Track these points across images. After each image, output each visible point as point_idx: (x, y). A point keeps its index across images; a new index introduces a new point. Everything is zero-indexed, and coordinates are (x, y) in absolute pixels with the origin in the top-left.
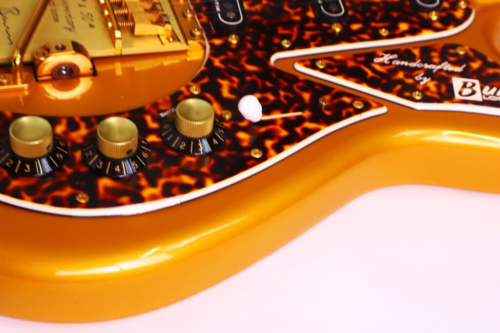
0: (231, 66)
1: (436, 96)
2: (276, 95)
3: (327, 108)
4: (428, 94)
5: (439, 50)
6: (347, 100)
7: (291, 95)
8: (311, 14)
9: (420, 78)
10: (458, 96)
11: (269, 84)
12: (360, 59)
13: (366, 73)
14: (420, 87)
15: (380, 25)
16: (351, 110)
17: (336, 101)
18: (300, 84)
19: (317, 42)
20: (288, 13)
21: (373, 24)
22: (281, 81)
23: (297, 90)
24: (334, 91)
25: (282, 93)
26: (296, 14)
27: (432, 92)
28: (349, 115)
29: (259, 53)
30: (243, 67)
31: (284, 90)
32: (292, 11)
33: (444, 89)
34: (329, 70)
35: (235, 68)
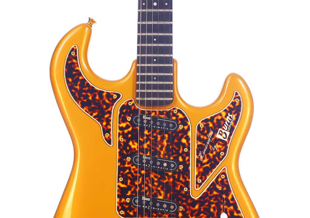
0: (194, 214)
1: (224, 147)
2: (213, 203)
3: (223, 188)
4: (222, 149)
5: (200, 134)
6: (220, 180)
7: (214, 198)
8: (170, 174)
9: (214, 148)
10: (226, 140)
11: (207, 204)
12: (199, 165)
13: (207, 167)
14: (218, 151)
15: (181, 149)
16: (225, 180)
17: (220, 183)
18: (209, 193)
19: (187, 178)
20: (167, 182)
21: (181, 152)
22: (206, 199)
23: (212, 195)
24: (215, 182)
25: (212, 201)
26: (169, 179)
27: (222, 148)
28: (227, 182)
29: (189, 201)
30: (195, 210)
31: (211, 200)
32: (167, 180)
33: (220, 143)
34: (203, 179)
35: (196, 213)
